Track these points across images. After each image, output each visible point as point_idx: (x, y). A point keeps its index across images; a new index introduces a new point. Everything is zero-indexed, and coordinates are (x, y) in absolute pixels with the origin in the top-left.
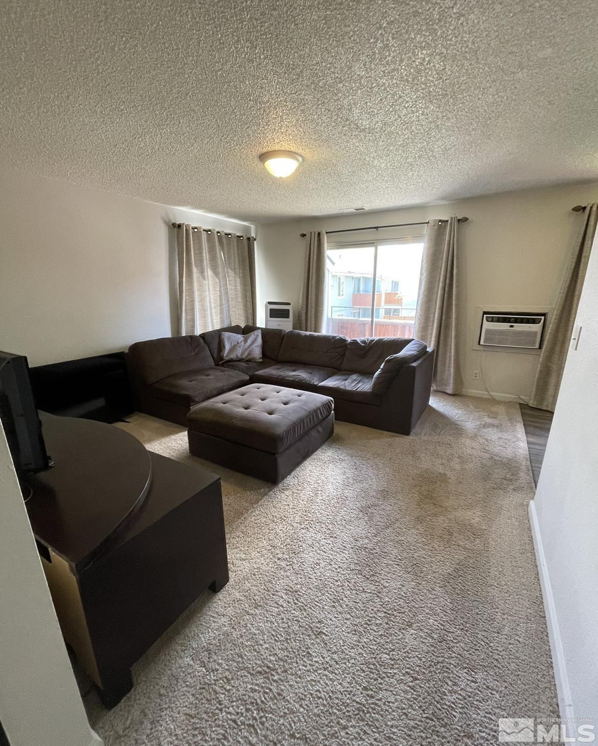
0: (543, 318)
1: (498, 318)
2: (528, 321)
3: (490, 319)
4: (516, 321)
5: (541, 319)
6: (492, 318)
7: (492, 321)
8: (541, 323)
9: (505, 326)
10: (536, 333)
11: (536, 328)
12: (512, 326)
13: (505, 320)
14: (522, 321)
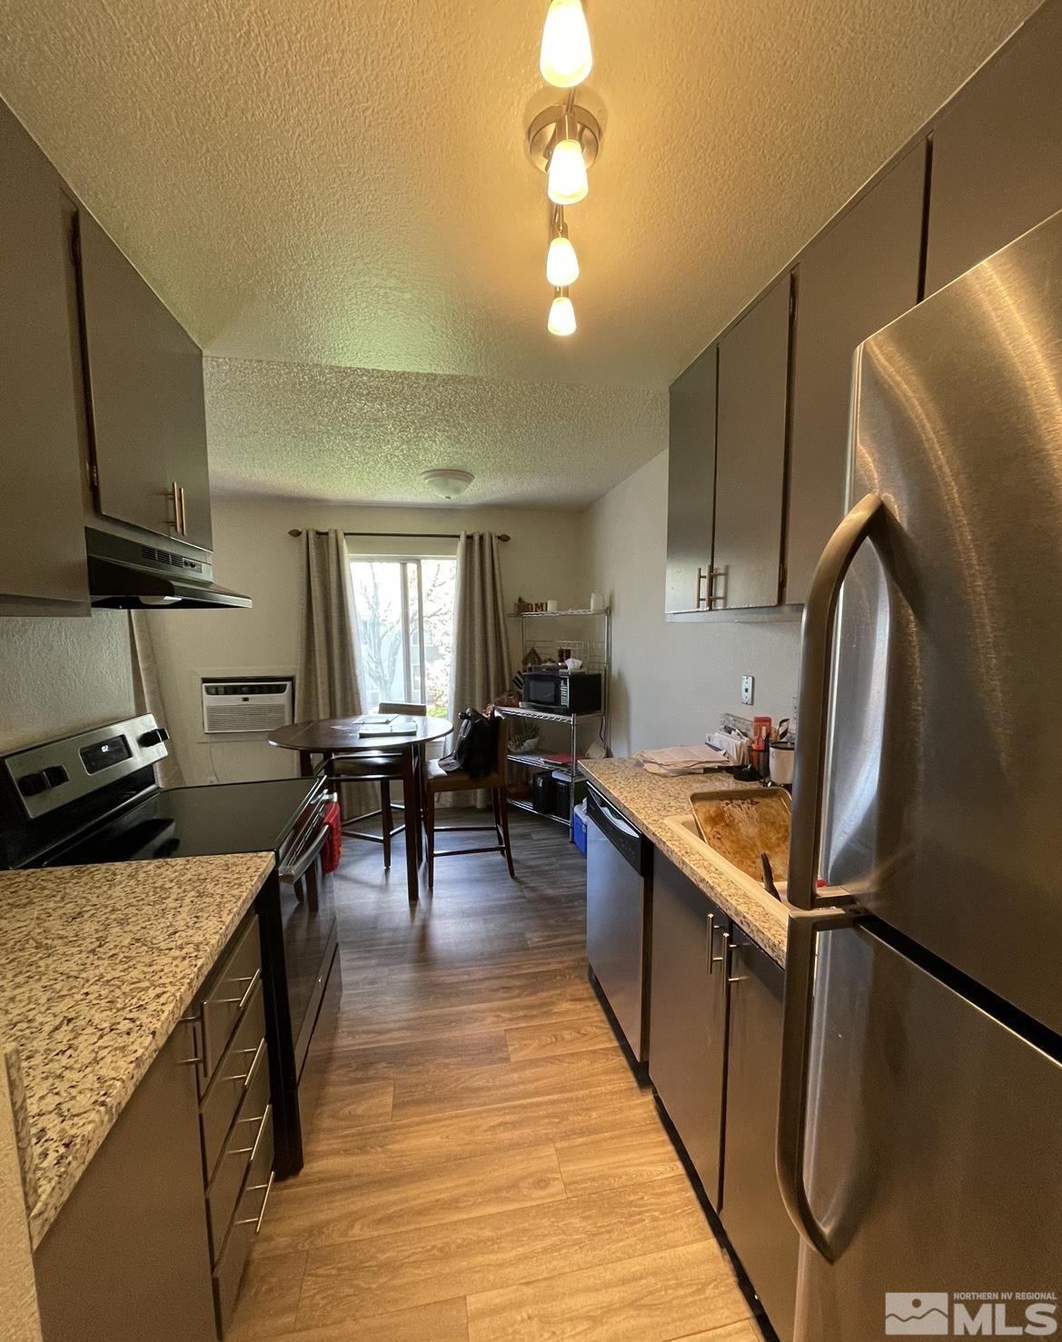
0: (288, 683)
1: (225, 687)
2: (270, 690)
3: (213, 691)
4: (252, 690)
5: (286, 685)
6: (216, 688)
7: (217, 693)
8: (286, 692)
9: (235, 700)
10: (281, 707)
11: (281, 699)
12: (246, 699)
13: (235, 691)
14: (261, 690)
